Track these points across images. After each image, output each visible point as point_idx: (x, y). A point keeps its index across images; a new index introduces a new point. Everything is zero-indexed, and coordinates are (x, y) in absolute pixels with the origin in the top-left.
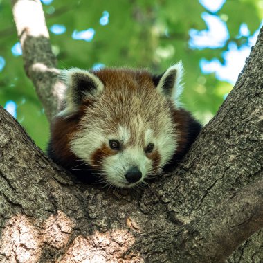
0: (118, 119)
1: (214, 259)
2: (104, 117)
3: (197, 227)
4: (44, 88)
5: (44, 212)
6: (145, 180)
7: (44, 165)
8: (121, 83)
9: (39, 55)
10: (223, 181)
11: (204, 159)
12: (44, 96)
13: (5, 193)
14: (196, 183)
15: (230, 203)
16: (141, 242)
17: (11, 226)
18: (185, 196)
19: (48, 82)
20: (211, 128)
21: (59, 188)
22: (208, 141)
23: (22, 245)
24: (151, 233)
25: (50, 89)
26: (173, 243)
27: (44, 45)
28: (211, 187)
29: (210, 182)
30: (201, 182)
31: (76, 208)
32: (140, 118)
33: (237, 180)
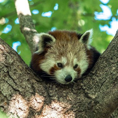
0: (62, 54)
1: (106, 114)
2: (55, 53)
3: (98, 100)
4: (29, 38)
5: (29, 93)
6: (74, 81)
7: (29, 72)
8: (63, 38)
9: (27, 23)
10: (110, 79)
11: (101, 69)
12: (29, 42)
13: (12, 85)
14: (98, 80)
15: (113, 89)
16: (73, 106)
17: (15, 100)
18: (93, 86)
19: (31, 35)
20: (104, 55)
21: (36, 83)
22: (103, 61)
23: (19, 108)
24: (78, 103)
25: (32, 38)
26: (87, 107)
27: (29, 18)
28: (104, 82)
29: (104, 80)
30: (100, 80)
31: (44, 91)
32: (71, 54)
33: (116, 79)
